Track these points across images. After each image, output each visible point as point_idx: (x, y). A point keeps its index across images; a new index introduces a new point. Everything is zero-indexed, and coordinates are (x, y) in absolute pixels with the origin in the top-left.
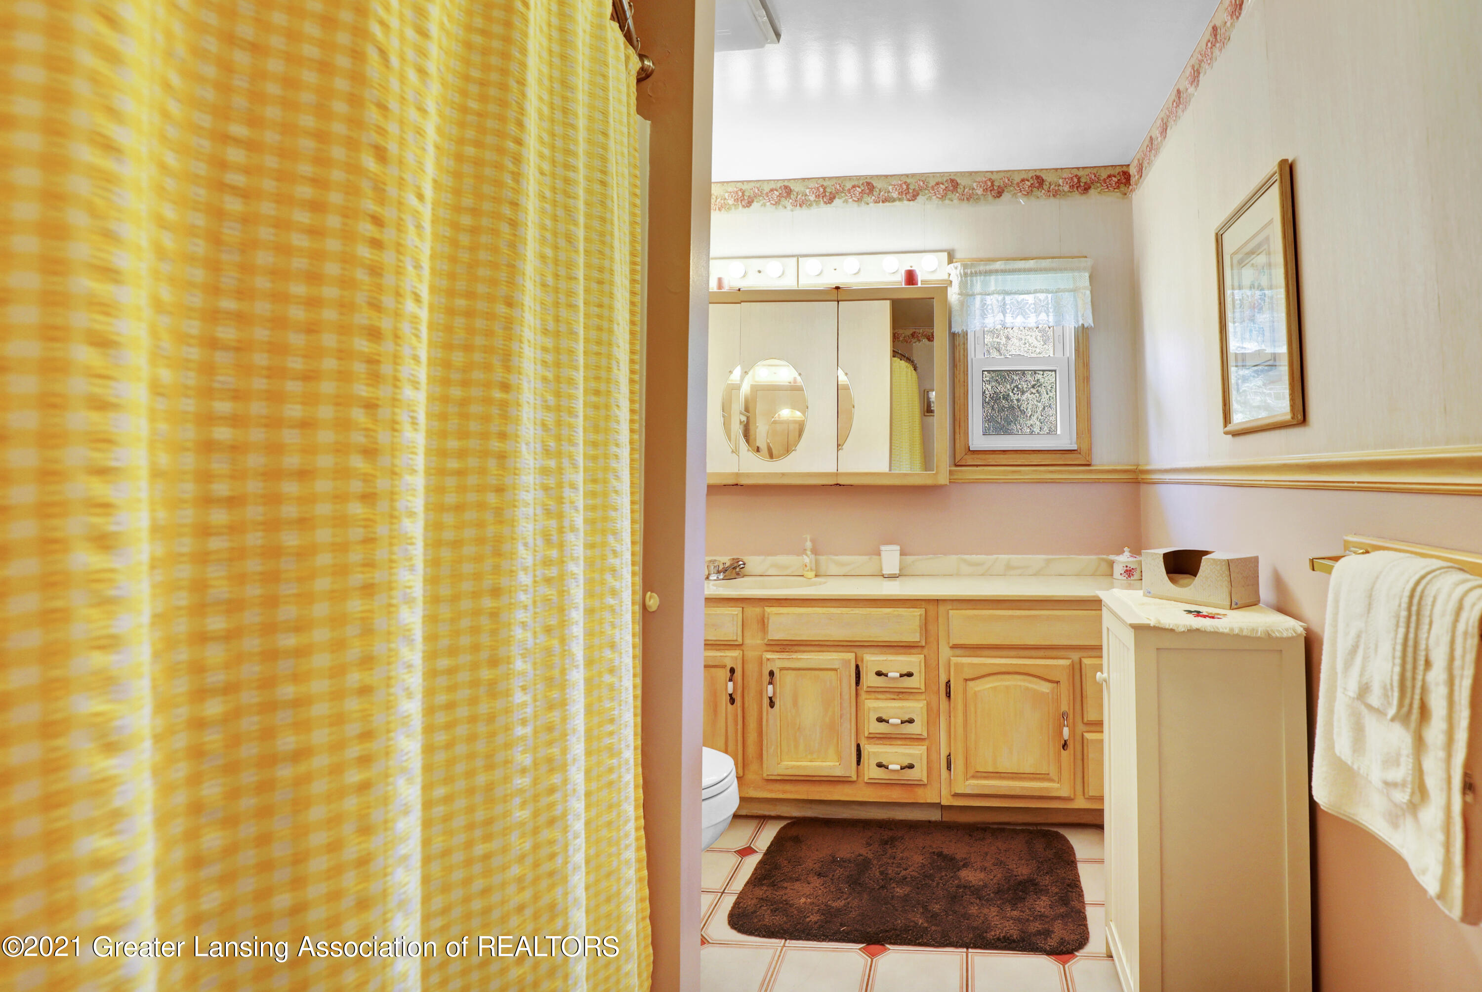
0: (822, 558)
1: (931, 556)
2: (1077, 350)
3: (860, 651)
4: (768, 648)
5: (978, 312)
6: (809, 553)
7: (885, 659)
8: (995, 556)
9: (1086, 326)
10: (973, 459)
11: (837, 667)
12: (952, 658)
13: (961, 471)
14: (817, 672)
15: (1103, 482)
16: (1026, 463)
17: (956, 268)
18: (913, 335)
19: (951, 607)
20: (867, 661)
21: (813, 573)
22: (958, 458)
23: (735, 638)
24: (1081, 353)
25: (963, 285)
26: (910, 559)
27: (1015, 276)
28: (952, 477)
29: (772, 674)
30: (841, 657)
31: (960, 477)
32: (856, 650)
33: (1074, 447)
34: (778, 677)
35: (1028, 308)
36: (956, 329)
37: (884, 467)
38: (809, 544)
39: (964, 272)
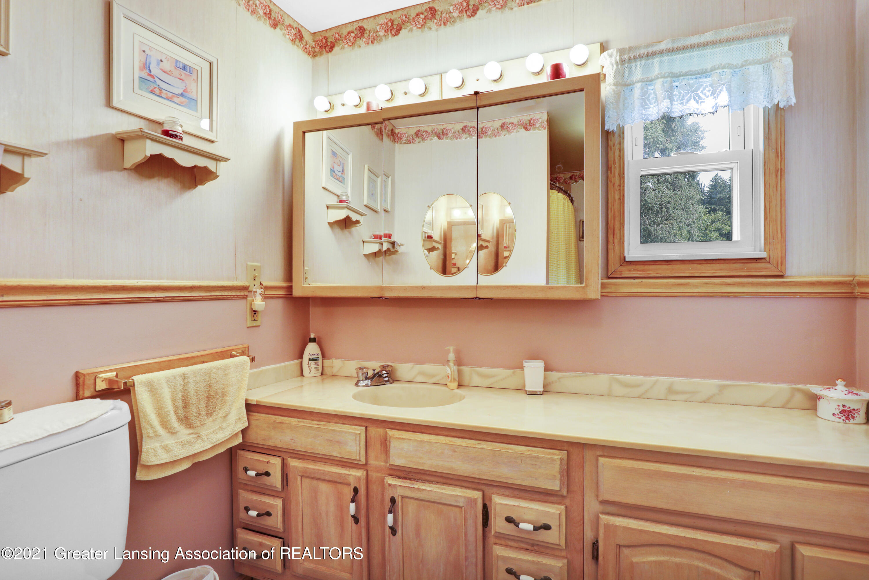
0: (466, 370)
1: (580, 373)
2: (767, 138)
3: (488, 490)
4: (392, 472)
5: (637, 103)
6: (451, 364)
7: (516, 504)
8: (654, 378)
9: (781, 105)
10: (630, 270)
11: (461, 504)
12: (601, 516)
13: (615, 284)
14: (441, 506)
15: (801, 297)
16: (696, 275)
17: (611, 56)
18: (571, 178)
19: (601, 453)
20: (496, 504)
21: (456, 384)
22: (612, 269)
23: (358, 458)
24: (773, 140)
25: (619, 74)
26: (554, 376)
27: (687, 55)
28: (604, 291)
29: (393, 500)
30: (467, 495)
31: (613, 290)
32: (483, 487)
33: (764, 255)
34: (400, 504)
35: (702, 92)
36: (610, 126)
37: (541, 281)
38: (452, 356)
39: (621, 58)
